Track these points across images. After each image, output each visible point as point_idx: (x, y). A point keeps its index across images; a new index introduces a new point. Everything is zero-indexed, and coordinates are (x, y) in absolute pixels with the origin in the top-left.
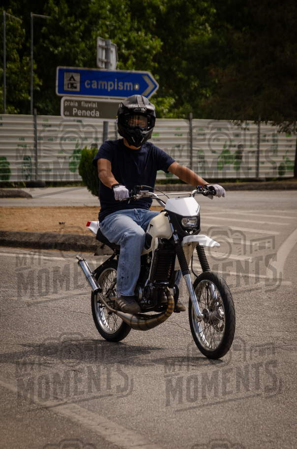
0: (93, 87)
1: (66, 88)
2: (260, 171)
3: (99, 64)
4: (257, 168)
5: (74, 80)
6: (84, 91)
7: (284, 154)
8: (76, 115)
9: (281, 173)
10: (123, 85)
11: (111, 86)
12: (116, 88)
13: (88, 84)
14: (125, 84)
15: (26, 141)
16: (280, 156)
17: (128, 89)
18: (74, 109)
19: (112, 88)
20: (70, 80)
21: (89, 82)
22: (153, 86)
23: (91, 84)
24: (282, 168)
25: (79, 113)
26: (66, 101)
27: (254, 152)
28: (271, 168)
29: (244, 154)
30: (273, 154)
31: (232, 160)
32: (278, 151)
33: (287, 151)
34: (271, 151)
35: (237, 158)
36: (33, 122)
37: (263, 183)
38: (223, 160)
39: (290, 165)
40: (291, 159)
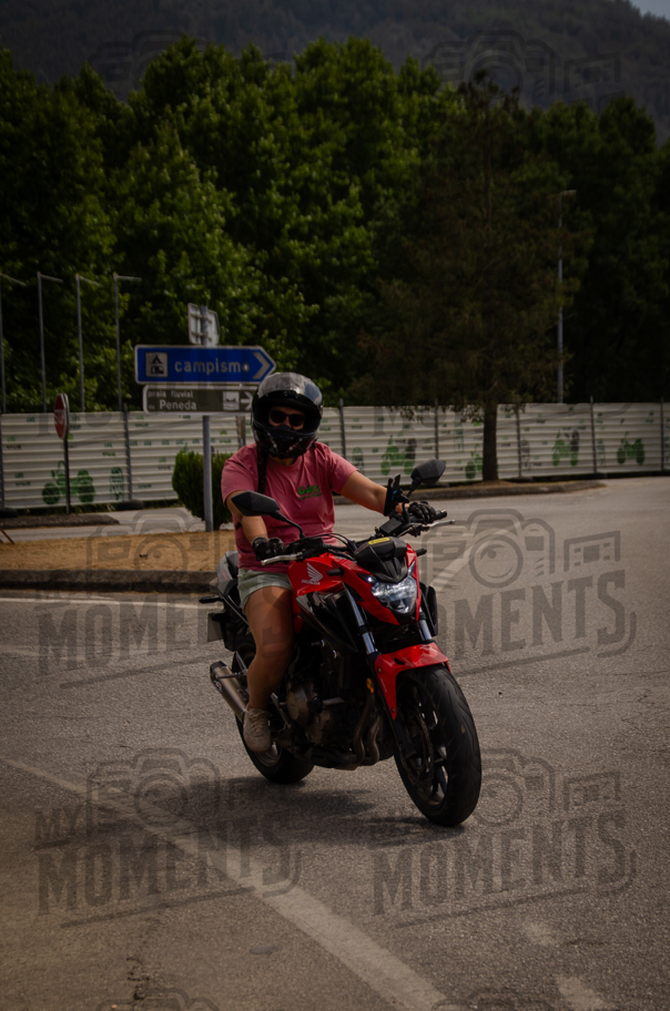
0: (185, 370)
1: (148, 374)
3: (192, 340)
5: (159, 362)
6: (173, 376)
7: (473, 449)
8: (165, 410)
9: (469, 476)
11: (210, 367)
12: (217, 370)
13: (179, 367)
14: (230, 364)
15: (115, 447)
16: (467, 452)
17: (235, 370)
18: (161, 401)
19: (212, 370)
20: (153, 362)
21: (179, 364)
22: (267, 366)
23: (182, 366)
24: (470, 468)
25: (169, 406)
26: (150, 390)
27: (430, 448)
28: (456, 469)
29: (418, 451)
30: (457, 450)
31: (400, 460)
32: (463, 445)
33: (477, 445)
34: (454, 446)
35: (408, 456)
36: (122, 422)
37: (441, 490)
38: (389, 461)
39: (481, 463)
40: (481, 455)
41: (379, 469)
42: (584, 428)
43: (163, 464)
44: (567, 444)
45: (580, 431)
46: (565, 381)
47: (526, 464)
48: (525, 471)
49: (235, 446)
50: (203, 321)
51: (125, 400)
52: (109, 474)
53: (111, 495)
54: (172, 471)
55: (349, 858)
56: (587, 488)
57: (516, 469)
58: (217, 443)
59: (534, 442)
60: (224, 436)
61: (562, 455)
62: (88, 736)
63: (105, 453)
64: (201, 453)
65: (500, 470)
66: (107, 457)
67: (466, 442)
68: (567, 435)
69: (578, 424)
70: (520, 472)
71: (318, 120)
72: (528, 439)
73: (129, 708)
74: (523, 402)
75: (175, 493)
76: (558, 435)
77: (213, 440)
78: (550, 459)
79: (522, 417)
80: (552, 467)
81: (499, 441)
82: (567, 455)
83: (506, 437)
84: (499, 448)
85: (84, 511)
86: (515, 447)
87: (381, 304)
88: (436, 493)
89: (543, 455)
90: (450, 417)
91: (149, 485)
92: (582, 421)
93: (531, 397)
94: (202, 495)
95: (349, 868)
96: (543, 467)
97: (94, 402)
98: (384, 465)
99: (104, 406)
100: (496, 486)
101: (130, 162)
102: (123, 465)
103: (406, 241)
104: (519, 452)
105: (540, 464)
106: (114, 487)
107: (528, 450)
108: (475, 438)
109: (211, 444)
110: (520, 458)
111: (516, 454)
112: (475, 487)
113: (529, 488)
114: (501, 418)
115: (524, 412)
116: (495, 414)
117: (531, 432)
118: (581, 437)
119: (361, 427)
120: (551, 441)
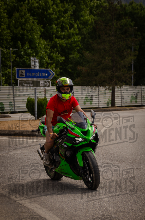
0: (30, 75)
1: (20, 76)
2: (100, 104)
3: (32, 67)
4: (99, 104)
5: (23, 73)
6: (26, 77)
7: (109, 98)
9: (108, 105)
10: (41, 74)
12: (39, 75)
13: (28, 74)
14: (42, 74)
15: (10, 96)
16: (107, 99)
17: (43, 75)
18: (23, 84)
19: (37, 75)
20: (21, 73)
21: (28, 73)
22: (53, 74)
23: (29, 74)
24: (108, 103)
25: (25, 85)
26: (20, 80)
27: (97, 97)
28: (104, 103)
29: (94, 98)
30: (104, 98)
31: (89, 101)
32: (106, 97)
33: (110, 97)
34: (103, 97)
35: (91, 100)
36: (12, 89)
37: (100, 109)
38: (86, 101)
39: (111, 102)
40: (111, 100)
41: (83, 103)
42: (139, 92)
43: (24, 101)
44: (134, 97)
45: (138, 93)
46: (134, 80)
47: (123, 102)
48: (123, 104)
49: (43, 96)
50: (35, 62)
51: (13, 83)
52: (9, 104)
53: (9, 109)
54: (26, 103)
55: (73, 210)
56: (139, 109)
57: (120, 103)
58: (39, 95)
59: (125, 96)
60: (40, 93)
61: (133, 100)
62: (1, 176)
63: (7, 98)
64: (34, 98)
65: (116, 104)
66: (8, 99)
67: (107, 96)
68: (134, 94)
69: (137, 91)
70: (121, 104)
71: (64, 5)
72: (124, 95)
73: (13, 168)
74: (122, 85)
75: (27, 109)
76: (132, 94)
77: (37, 94)
78: (130, 101)
79: (122, 89)
80: (130, 103)
81: (116, 96)
82: (134, 100)
83: (118, 95)
84: (116, 98)
85: (1, 114)
86: (120, 98)
87: (84, 57)
88: (98, 110)
89: (128, 100)
90: (102, 89)
91: (20, 107)
92: (138, 90)
93: (124, 84)
94: (34, 109)
95: (73, 213)
96: (128, 103)
97: (5, 84)
98: (84, 102)
99: (7, 85)
100: (115, 108)
101: (13, 17)
102: (12, 101)
103: (90, 41)
104: (121, 99)
105: (127, 102)
106: (10, 107)
107: (123, 98)
108: (109, 95)
109: (37, 96)
110: (121, 100)
111: (120, 99)
112: (109, 108)
113: (124, 109)
114: (116, 90)
115: (122, 88)
116: (115, 88)
117: (125, 93)
118: (138, 95)
119: (78, 91)
120: (130, 96)
